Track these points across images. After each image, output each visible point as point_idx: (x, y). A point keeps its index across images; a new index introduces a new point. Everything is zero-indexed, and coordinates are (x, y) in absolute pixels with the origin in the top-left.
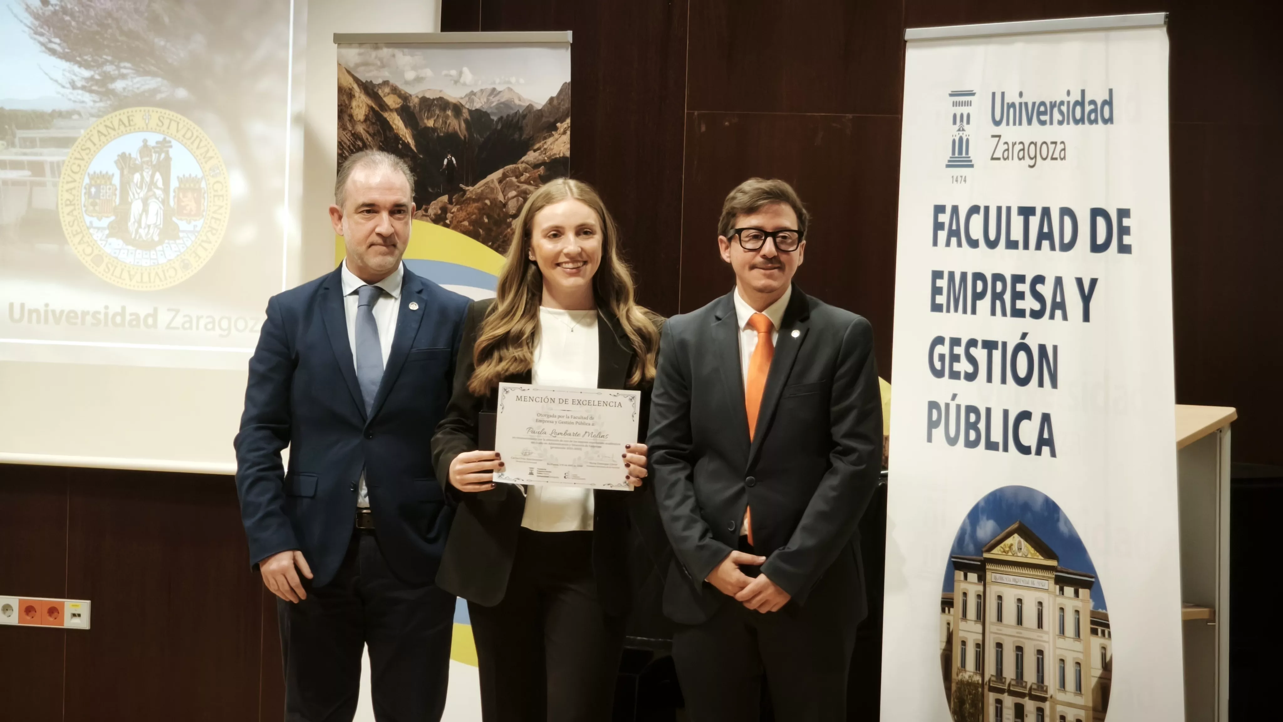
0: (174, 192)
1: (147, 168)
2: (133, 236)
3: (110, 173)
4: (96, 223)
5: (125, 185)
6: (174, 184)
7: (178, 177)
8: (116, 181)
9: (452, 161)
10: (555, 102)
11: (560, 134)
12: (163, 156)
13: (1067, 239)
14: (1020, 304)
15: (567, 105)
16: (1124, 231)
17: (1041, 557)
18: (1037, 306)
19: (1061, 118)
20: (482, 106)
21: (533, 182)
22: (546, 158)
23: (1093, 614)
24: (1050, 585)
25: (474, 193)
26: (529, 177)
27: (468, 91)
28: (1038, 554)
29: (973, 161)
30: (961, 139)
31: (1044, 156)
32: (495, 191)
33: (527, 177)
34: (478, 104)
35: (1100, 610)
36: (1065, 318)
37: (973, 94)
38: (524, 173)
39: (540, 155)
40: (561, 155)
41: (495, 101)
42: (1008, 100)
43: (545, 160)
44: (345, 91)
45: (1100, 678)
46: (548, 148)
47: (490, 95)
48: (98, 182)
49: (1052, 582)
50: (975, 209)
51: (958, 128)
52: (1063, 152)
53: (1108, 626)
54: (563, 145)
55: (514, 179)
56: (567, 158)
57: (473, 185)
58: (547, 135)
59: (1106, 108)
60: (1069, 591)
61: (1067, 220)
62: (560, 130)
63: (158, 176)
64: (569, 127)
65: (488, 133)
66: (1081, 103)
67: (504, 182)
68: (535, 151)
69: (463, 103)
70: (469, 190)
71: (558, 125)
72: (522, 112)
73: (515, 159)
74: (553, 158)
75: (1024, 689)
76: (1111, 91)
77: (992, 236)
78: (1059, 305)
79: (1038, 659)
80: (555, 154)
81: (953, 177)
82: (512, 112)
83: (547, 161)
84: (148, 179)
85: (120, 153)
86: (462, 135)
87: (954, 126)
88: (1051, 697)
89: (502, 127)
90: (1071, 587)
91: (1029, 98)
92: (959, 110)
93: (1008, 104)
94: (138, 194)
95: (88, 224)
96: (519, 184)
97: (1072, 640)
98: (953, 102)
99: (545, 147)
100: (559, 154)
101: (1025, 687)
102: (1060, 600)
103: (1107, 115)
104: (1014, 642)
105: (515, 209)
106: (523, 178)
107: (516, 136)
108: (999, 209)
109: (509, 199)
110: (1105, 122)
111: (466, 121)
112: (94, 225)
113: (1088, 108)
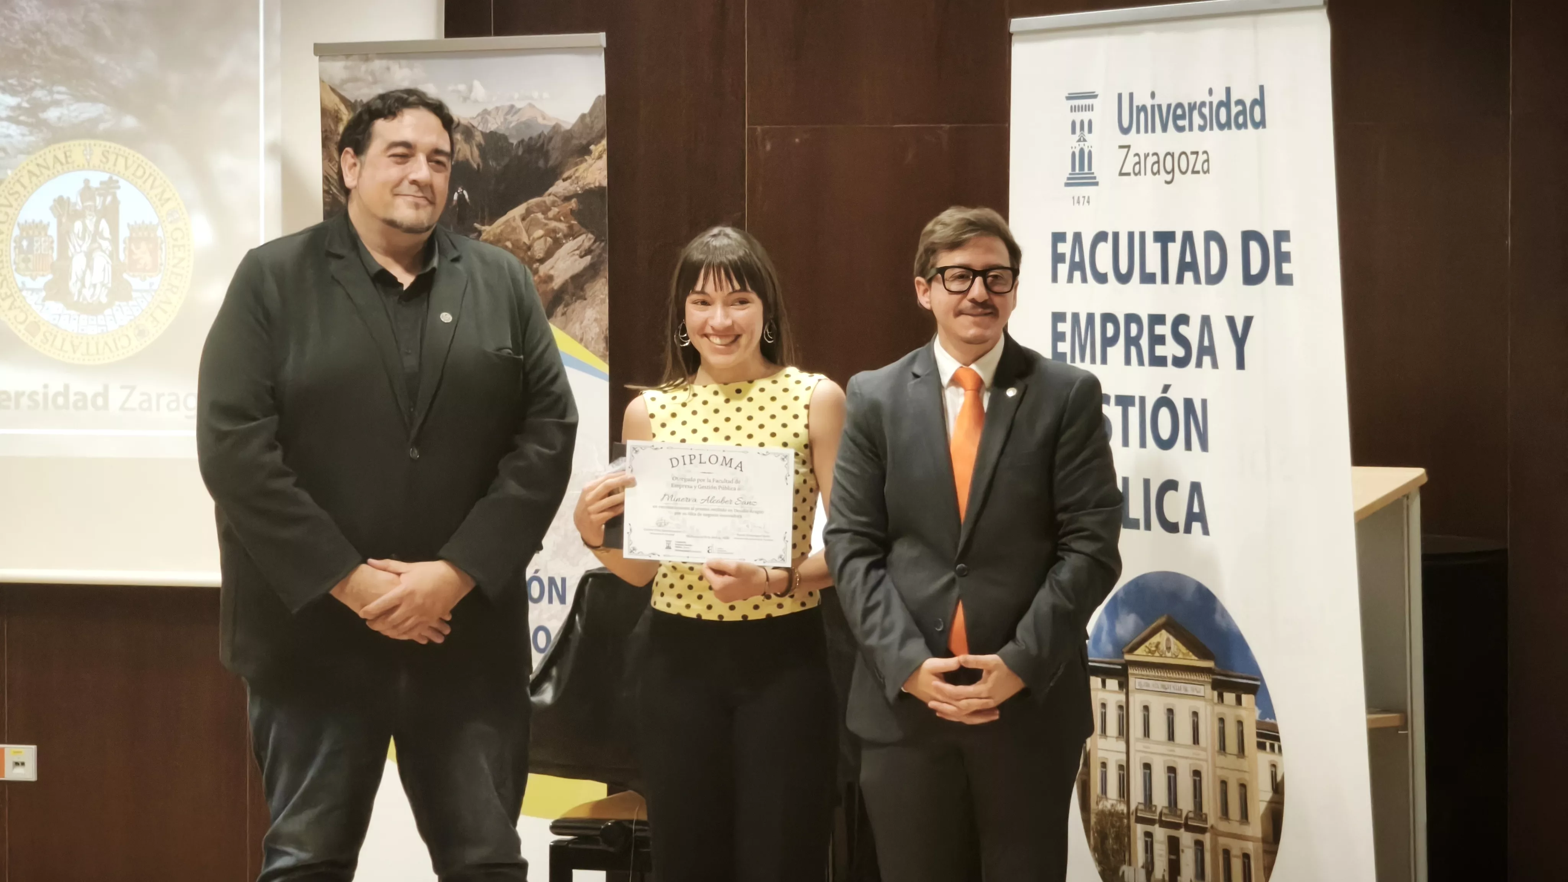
0: (124, 242)
1: (90, 215)
2: (76, 298)
3: (45, 222)
4: (30, 283)
5: (64, 236)
6: (124, 233)
7: (128, 225)
8: (53, 231)
9: (464, 196)
10: (588, 120)
11: (593, 159)
12: (109, 199)
13: (1214, 269)
14: (1160, 351)
15: (601, 123)
16: (1283, 257)
17: (1194, 657)
18: (1180, 352)
19: (1202, 123)
20: (497, 128)
21: (564, 218)
22: (578, 189)
23: (1260, 724)
24: (1206, 690)
25: (492, 233)
26: (559, 212)
27: (479, 110)
28: (1191, 654)
29: (1097, 178)
30: (1082, 151)
31: (1184, 169)
32: (518, 231)
33: (556, 213)
34: (492, 126)
35: (1268, 720)
36: (1215, 365)
37: (1095, 96)
38: (553, 208)
39: (571, 185)
40: (597, 184)
41: (514, 120)
42: (1137, 102)
43: (576, 191)
44: (330, 114)
45: (1271, 802)
46: (581, 177)
47: (507, 114)
48: (31, 232)
49: (1209, 687)
50: (1101, 237)
51: (1078, 138)
52: (1206, 165)
53: (1277, 739)
54: (599, 171)
55: (540, 216)
56: (604, 188)
57: (491, 223)
58: (579, 161)
59: (1257, 109)
60: (1230, 697)
61: (1214, 247)
62: (594, 154)
63: (104, 225)
64: (605, 150)
65: (506, 160)
66: (1226, 104)
67: (528, 219)
68: (564, 180)
69: (475, 124)
70: (485, 230)
71: (592, 147)
72: (548, 133)
73: (540, 190)
74: (587, 188)
75: (1179, 819)
76: (1262, 88)
77: (1124, 269)
78: (1208, 350)
79: (1195, 781)
80: (589, 184)
81: (1073, 198)
82: (535, 134)
83: (580, 192)
84: (91, 227)
85: (56, 196)
86: (475, 162)
87: (1074, 136)
88: (1212, 827)
89: (524, 152)
90: (1234, 693)
91: (1163, 100)
92: (1078, 116)
93: (1138, 107)
94: (80, 246)
95: (20, 285)
96: (546, 221)
97: (1235, 757)
98: (1071, 107)
99: (577, 175)
100: (594, 183)
101: (1180, 816)
102: (1220, 709)
103: (1257, 118)
104: (1165, 761)
105: (542, 251)
106: (551, 214)
107: (541, 163)
108: (1131, 235)
109: (535, 240)
110: (1256, 125)
111: (479, 146)
112: (28, 286)
113: (1235, 110)
